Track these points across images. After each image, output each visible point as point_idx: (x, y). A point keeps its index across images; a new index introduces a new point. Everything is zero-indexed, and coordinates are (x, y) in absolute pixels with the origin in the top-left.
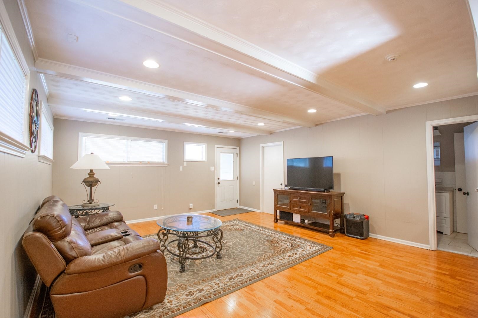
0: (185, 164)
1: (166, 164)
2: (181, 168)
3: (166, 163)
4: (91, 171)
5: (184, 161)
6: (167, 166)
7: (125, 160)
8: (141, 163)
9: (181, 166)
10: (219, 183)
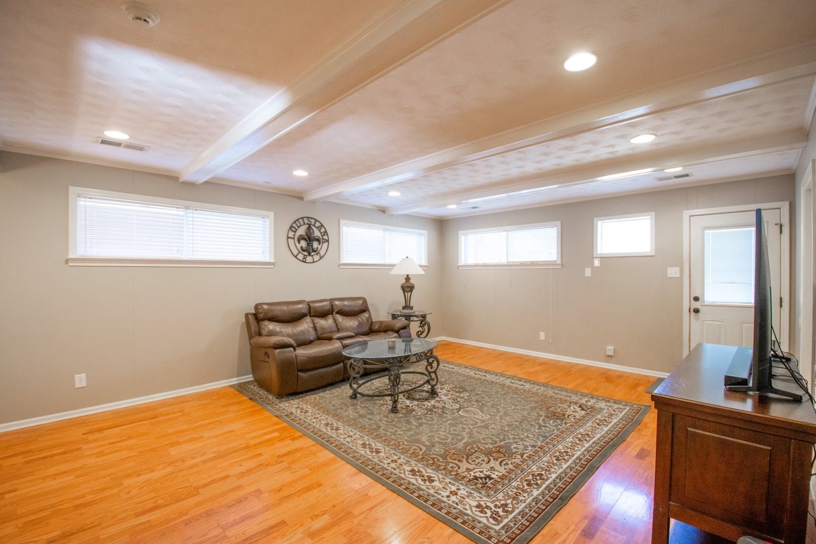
0: (597, 263)
1: (559, 264)
2: (588, 272)
3: (559, 262)
4: (408, 275)
5: (594, 256)
6: (560, 267)
7: (504, 261)
8: (522, 264)
9: (588, 267)
10: (697, 311)
